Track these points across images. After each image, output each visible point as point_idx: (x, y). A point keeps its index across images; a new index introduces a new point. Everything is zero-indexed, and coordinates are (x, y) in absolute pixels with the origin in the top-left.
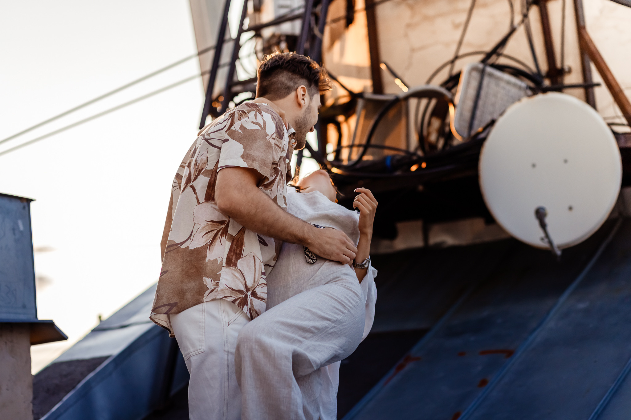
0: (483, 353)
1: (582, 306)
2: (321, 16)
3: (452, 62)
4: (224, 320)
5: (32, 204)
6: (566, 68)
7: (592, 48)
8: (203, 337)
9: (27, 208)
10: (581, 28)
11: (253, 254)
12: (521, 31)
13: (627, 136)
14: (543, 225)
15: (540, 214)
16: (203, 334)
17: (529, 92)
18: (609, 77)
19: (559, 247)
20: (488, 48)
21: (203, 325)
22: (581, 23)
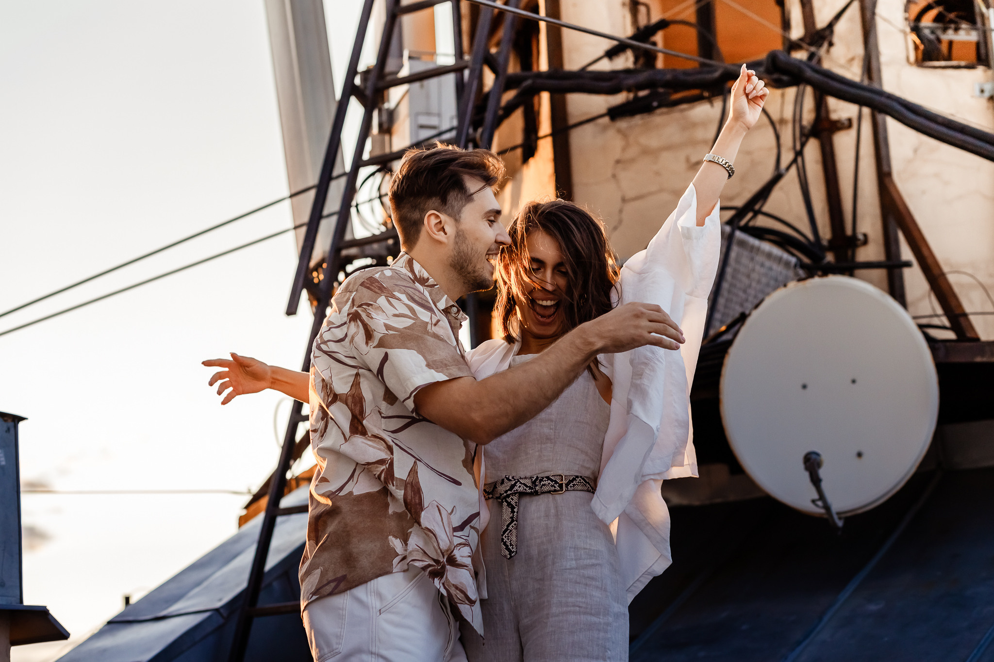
1: (873, 607)
4: (374, 606)
5: (21, 425)
6: (861, 237)
7: (901, 207)
8: (343, 630)
9: (12, 430)
10: (884, 175)
11: (436, 504)
12: (791, 177)
13: (948, 344)
14: (816, 481)
15: (812, 463)
16: (343, 626)
17: (801, 272)
18: (925, 252)
19: (838, 514)
20: (740, 202)
21: (344, 612)
22: (885, 169)
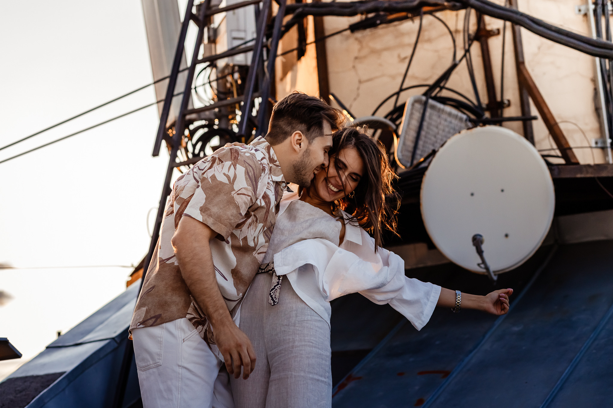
0: (421, 373)
1: (516, 329)
2: (272, 49)
3: (398, 94)
4: (180, 337)
6: (506, 102)
7: (530, 83)
8: (161, 351)
10: (520, 64)
12: (463, 66)
13: (560, 167)
14: (480, 252)
15: (477, 241)
16: (161, 348)
17: (470, 124)
18: (546, 110)
19: (494, 272)
20: (431, 82)
21: (162, 340)
22: (521, 59)
